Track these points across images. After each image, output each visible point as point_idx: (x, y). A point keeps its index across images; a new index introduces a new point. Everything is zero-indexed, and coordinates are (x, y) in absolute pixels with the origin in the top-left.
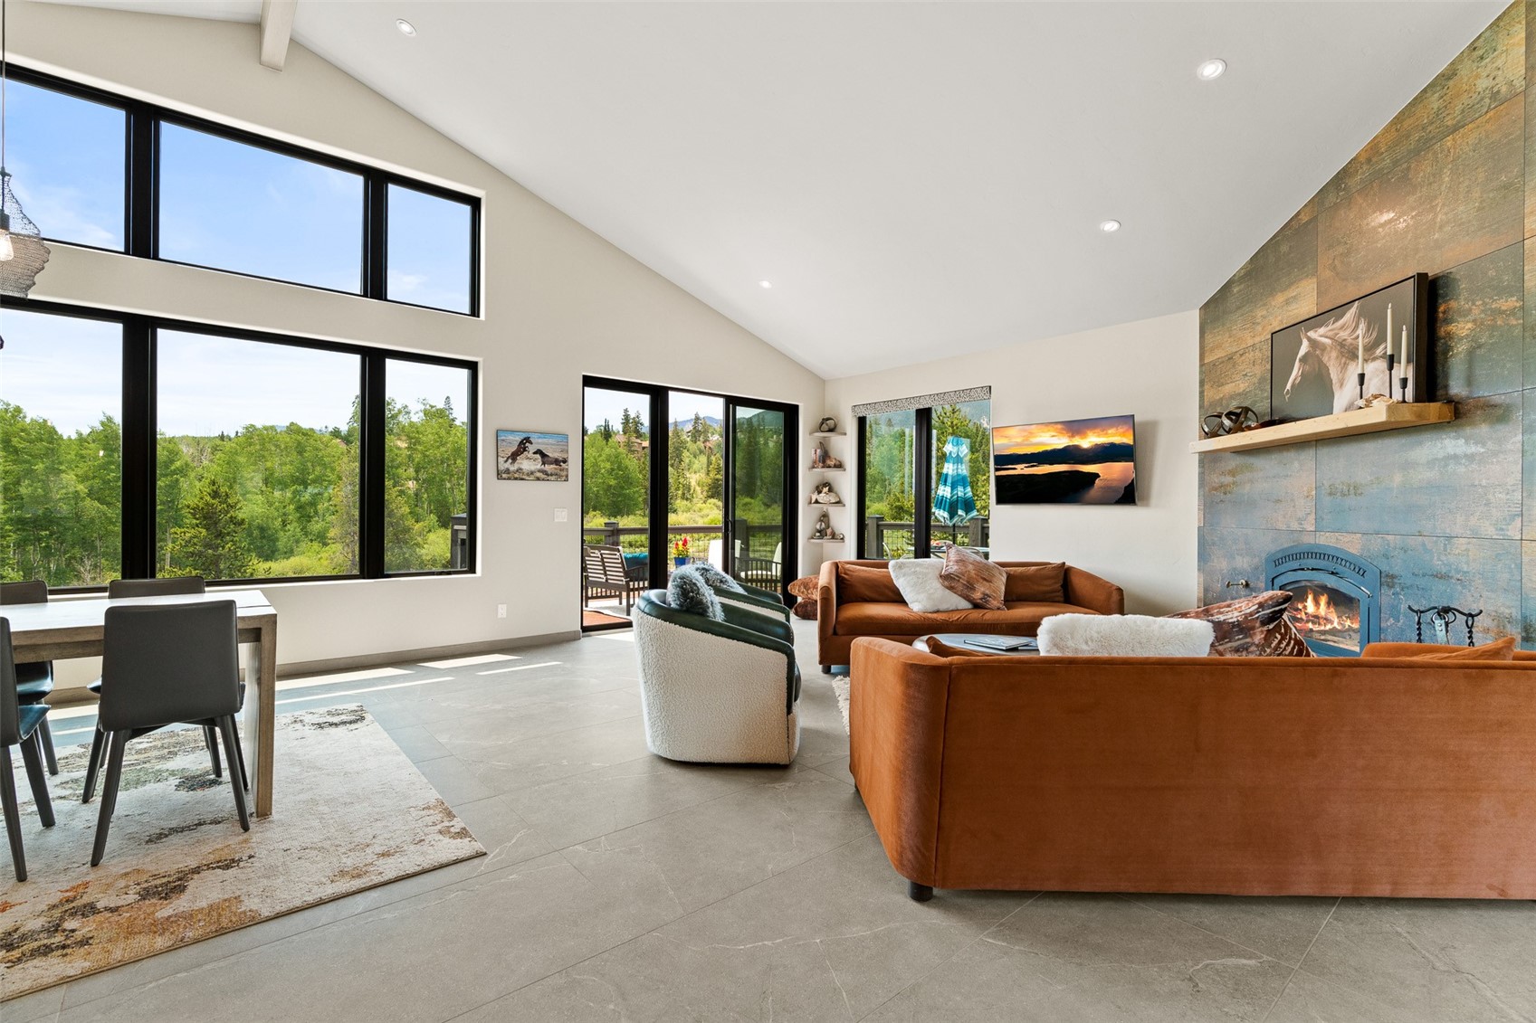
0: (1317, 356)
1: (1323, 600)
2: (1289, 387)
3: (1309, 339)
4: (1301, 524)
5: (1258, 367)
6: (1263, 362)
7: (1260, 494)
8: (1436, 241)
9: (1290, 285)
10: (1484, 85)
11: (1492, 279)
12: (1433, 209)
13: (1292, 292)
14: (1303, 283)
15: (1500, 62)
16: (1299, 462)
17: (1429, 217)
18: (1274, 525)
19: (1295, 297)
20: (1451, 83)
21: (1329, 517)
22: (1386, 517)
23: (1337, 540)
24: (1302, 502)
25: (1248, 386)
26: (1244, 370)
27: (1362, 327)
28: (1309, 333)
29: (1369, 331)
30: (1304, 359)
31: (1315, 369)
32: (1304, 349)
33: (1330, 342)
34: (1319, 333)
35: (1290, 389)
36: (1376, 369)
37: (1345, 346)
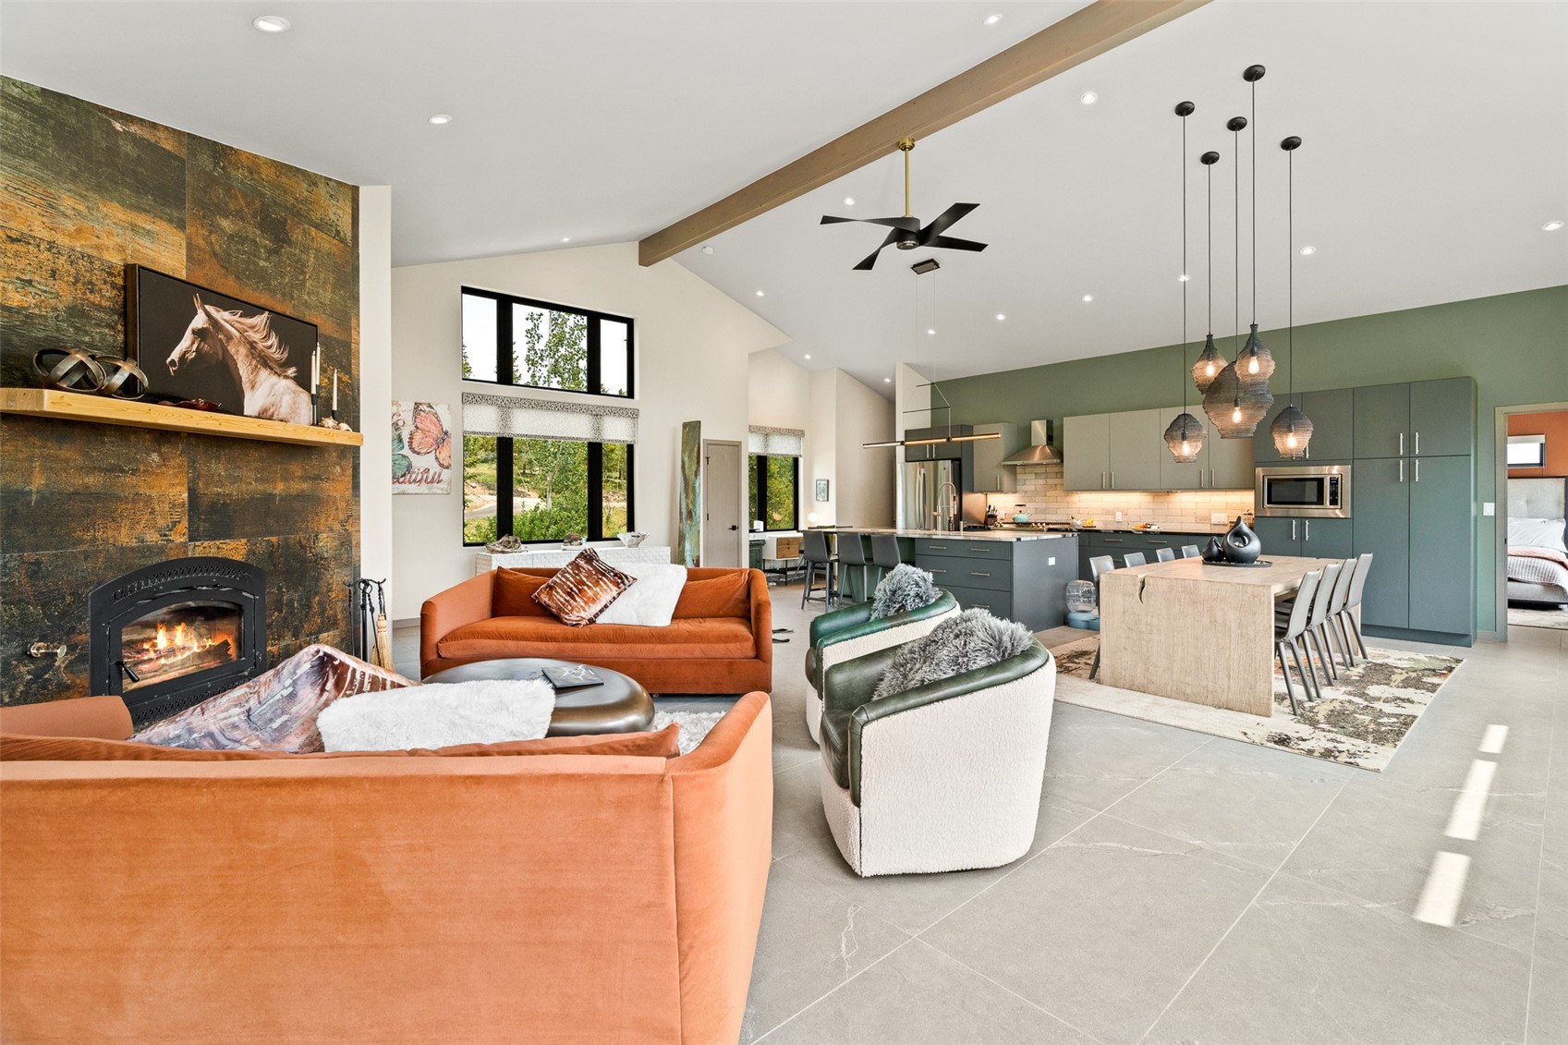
0: (220, 340)
1: (180, 628)
2: (175, 355)
3: (208, 314)
4: (165, 535)
5: (64, 286)
6: (79, 285)
7: (76, 493)
8: (306, 301)
9: (138, 208)
10: (333, 217)
11: (337, 356)
12: (304, 273)
13: (143, 221)
14: (164, 225)
15: (340, 212)
16: (160, 454)
17: (301, 277)
18: (111, 541)
19: (149, 232)
20: (314, 189)
21: (207, 525)
22: (271, 522)
23: (218, 548)
24: (167, 507)
25: (36, 306)
26: (23, 271)
27: (273, 340)
28: (207, 307)
29: (280, 348)
30: (199, 334)
31: (217, 354)
32: (199, 321)
33: (238, 334)
34: (222, 316)
35: (177, 360)
36: (288, 388)
37: (255, 348)
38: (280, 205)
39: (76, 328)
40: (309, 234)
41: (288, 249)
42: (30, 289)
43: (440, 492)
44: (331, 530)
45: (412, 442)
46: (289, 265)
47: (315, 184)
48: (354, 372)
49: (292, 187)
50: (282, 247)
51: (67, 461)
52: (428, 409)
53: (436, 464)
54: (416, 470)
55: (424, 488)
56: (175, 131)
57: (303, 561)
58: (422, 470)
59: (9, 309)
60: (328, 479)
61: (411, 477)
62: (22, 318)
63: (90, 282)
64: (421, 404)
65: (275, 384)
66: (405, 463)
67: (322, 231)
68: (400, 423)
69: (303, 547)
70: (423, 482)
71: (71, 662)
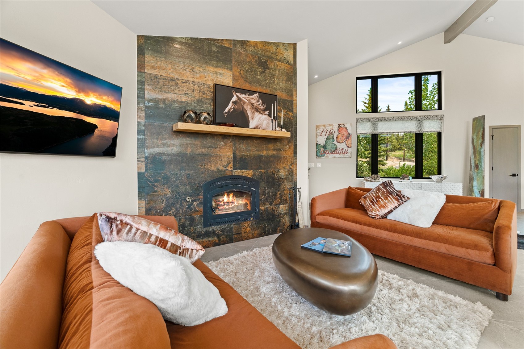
0: (241, 104)
1: (231, 196)
2: (226, 110)
3: (237, 96)
4: (225, 168)
5: (196, 93)
6: (201, 93)
7: (199, 154)
8: (275, 88)
9: (218, 67)
10: (286, 56)
11: (287, 106)
12: (274, 78)
13: (219, 70)
14: (226, 70)
15: (289, 54)
16: (224, 142)
17: (273, 80)
18: (209, 169)
19: (221, 74)
20: (278, 48)
21: (239, 165)
22: (261, 164)
23: (243, 173)
24: (226, 159)
25: (189, 100)
26: (186, 91)
27: (260, 102)
28: (237, 94)
29: (263, 105)
30: (235, 103)
31: (240, 109)
32: (234, 99)
33: (247, 101)
34: (242, 96)
35: (227, 112)
36: (266, 118)
37: (253, 106)
38: (265, 56)
39: (200, 105)
40: (276, 64)
41: (268, 71)
42: (188, 96)
43: (347, 157)
44: (285, 168)
45: (337, 139)
46: (269, 76)
47: (279, 46)
48: (294, 111)
49: (270, 49)
50: (266, 70)
51: (197, 145)
52: (343, 126)
53: (346, 146)
54: (339, 149)
55: (341, 156)
56: (229, 40)
57: (274, 179)
58: (341, 149)
59: (182, 102)
60: (284, 150)
61: (337, 152)
62: (185, 104)
63: (204, 92)
64: (340, 124)
65: (261, 117)
66: (335, 146)
67: (281, 62)
68: (333, 132)
69: (274, 174)
70: (341, 153)
71: (198, 204)
